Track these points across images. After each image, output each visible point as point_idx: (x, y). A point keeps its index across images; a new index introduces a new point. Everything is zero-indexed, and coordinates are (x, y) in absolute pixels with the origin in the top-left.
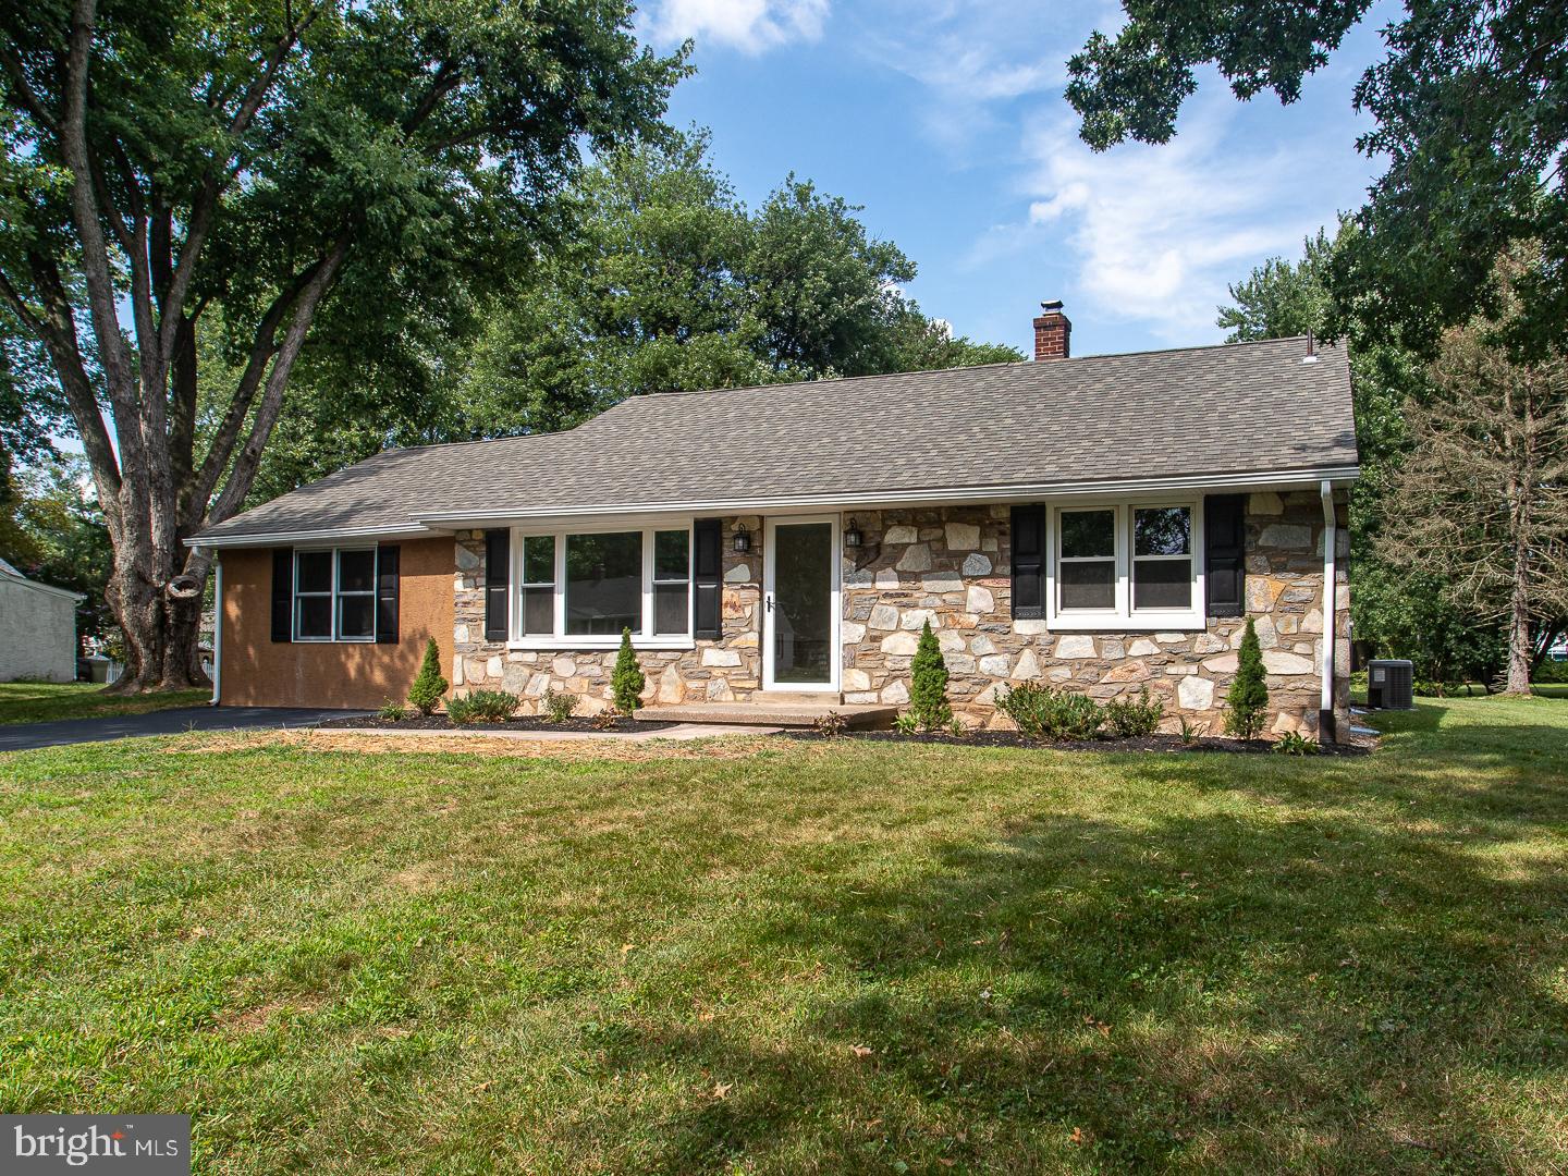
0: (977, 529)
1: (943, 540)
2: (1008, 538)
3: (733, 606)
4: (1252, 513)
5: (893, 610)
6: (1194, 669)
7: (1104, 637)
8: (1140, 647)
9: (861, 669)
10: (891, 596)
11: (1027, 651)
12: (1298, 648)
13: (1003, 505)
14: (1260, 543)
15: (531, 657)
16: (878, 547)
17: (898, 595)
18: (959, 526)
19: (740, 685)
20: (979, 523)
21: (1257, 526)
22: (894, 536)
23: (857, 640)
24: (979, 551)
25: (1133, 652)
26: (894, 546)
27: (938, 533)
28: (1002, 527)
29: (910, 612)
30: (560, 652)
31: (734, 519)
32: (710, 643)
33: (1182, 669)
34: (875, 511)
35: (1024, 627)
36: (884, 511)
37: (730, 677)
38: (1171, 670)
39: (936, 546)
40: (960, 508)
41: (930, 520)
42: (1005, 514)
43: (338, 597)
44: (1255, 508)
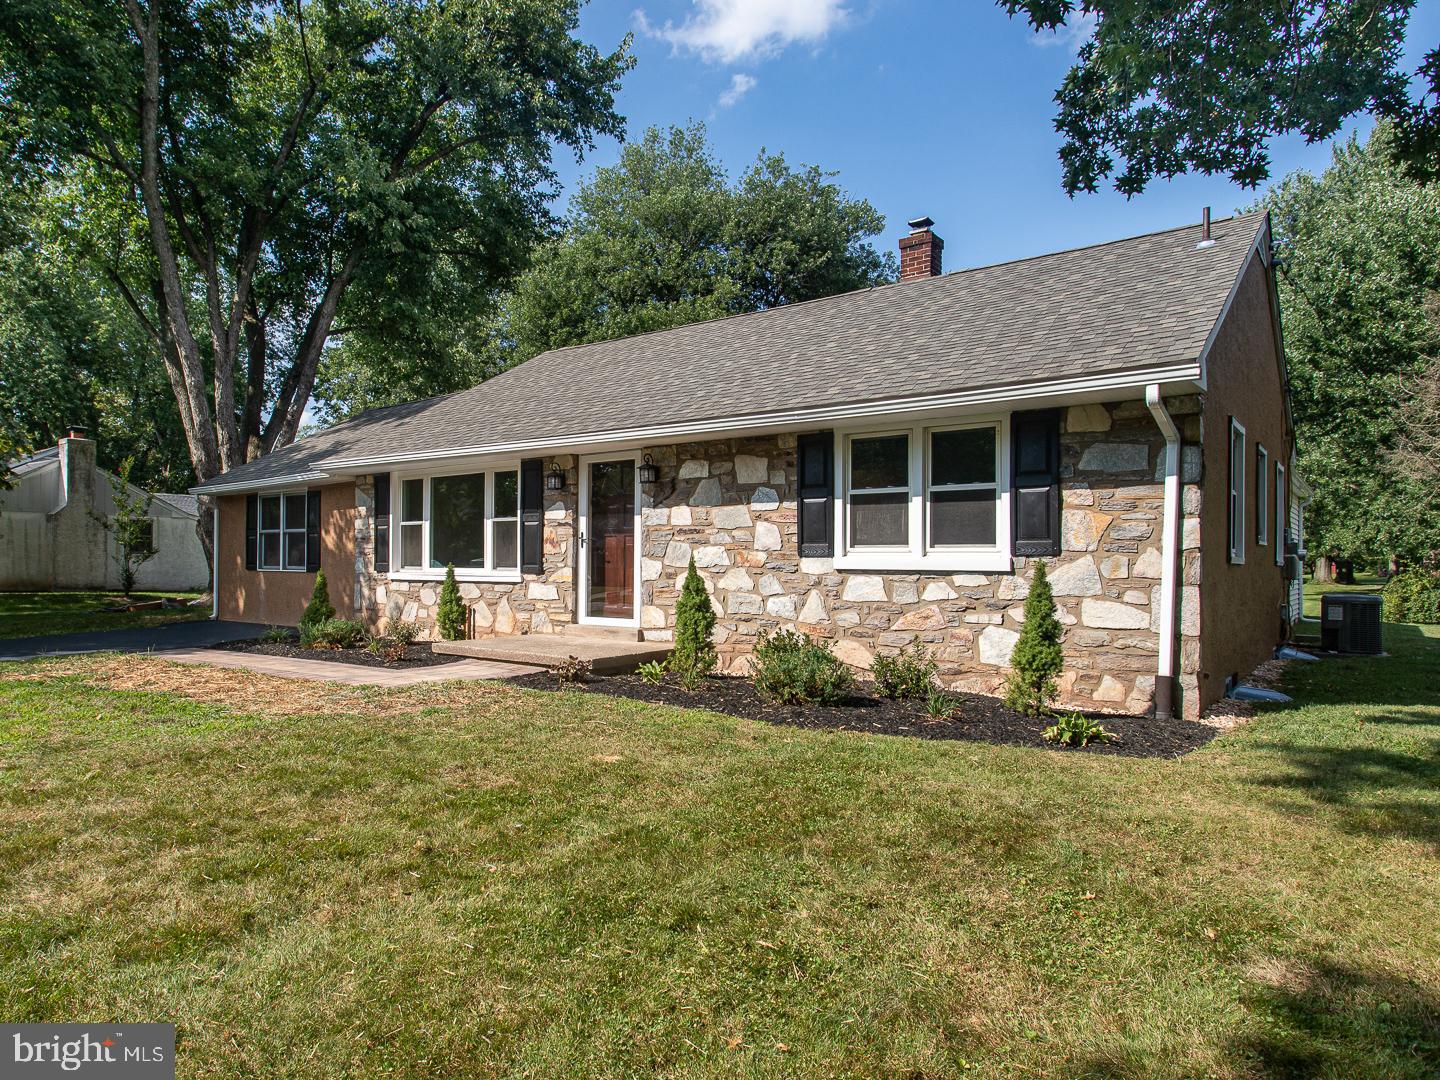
0: (765, 461)
1: (733, 474)
2: (794, 470)
3: (552, 542)
4: (1070, 429)
5: (686, 546)
6: (997, 618)
7: (896, 577)
8: (935, 591)
9: (658, 606)
10: (685, 532)
11: (814, 592)
12: (1129, 596)
13: (791, 434)
14: (1081, 466)
15: (405, 587)
16: (674, 482)
17: (692, 531)
18: (747, 459)
19: (557, 618)
20: (768, 454)
21: (1077, 447)
22: (689, 470)
23: (655, 576)
24: (767, 485)
25: (928, 595)
26: (687, 481)
27: (728, 466)
28: (789, 458)
29: (701, 549)
30: (425, 582)
31: (552, 458)
32: (533, 577)
33: (984, 618)
34: (670, 446)
35: (811, 566)
36: (678, 445)
37: (550, 610)
38: (971, 617)
39: (726, 479)
40: (749, 439)
41: (720, 451)
42: (793, 443)
43: (284, 534)
44: (1073, 424)
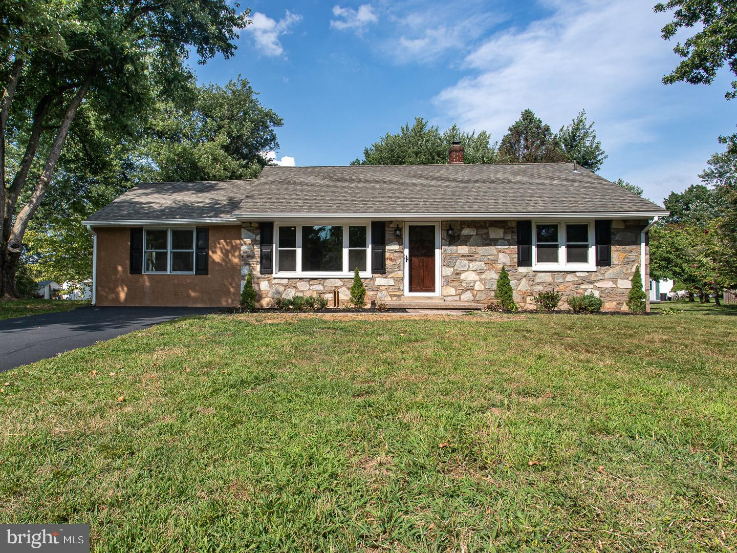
0: (502, 230)
1: (488, 234)
2: (516, 234)
3: (391, 259)
5: (467, 262)
6: (591, 286)
7: (556, 273)
8: (569, 278)
9: (451, 286)
10: (465, 256)
11: (524, 279)
13: (514, 221)
14: (616, 237)
15: (285, 281)
16: (459, 236)
17: (468, 256)
18: (495, 229)
19: (394, 293)
20: (503, 227)
21: (615, 233)
22: (466, 232)
23: (449, 274)
24: (503, 239)
25: (567, 279)
26: (466, 236)
27: (485, 231)
28: (513, 230)
29: (473, 263)
30: (300, 279)
31: (391, 222)
32: (379, 275)
33: (587, 286)
34: (457, 221)
35: (523, 270)
36: (461, 221)
37: (389, 290)
38: (583, 286)
39: (484, 236)
40: (495, 221)
41: (482, 226)
42: (514, 224)
43: (171, 252)
44: (614, 226)
